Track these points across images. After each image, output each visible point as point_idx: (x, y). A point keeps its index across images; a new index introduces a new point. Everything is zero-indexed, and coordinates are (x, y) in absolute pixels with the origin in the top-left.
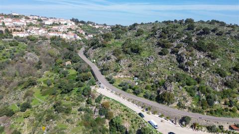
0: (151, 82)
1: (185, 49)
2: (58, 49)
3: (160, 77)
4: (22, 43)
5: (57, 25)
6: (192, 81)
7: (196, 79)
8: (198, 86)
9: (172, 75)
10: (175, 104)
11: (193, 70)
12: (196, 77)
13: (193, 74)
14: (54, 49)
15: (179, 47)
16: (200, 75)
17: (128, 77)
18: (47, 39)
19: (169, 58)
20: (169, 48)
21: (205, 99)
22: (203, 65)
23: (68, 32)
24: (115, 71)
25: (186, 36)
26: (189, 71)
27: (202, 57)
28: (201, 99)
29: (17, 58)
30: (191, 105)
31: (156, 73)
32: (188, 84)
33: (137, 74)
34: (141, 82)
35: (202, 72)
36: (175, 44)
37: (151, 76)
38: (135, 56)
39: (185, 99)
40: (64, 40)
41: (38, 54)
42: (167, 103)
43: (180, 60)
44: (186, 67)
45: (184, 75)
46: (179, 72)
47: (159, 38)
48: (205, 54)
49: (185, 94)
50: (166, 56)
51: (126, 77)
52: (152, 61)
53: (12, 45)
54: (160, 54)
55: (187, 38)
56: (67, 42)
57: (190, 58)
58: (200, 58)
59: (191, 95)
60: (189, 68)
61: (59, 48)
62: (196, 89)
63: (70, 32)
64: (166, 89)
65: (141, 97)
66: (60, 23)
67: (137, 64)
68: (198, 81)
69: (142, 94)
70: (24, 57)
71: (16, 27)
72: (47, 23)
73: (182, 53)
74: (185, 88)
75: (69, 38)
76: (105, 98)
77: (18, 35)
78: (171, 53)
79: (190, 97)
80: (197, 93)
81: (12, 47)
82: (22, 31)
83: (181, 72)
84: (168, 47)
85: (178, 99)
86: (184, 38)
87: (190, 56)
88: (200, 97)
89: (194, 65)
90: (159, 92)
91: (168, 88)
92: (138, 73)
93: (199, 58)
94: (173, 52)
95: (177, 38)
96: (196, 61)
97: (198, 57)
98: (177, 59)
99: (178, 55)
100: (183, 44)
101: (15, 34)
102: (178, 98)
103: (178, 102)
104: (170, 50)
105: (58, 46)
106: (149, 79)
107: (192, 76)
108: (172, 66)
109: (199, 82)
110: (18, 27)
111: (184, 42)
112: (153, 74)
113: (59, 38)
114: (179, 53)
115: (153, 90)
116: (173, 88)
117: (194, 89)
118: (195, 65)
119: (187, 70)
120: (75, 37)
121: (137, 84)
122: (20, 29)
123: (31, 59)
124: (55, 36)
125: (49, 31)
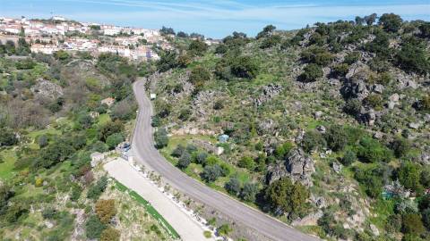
0: (258, 148)
1: (365, 67)
2: (110, 76)
3: (285, 135)
4: (42, 64)
5: (126, 35)
6: (379, 150)
7: (391, 145)
8: (395, 163)
9: (320, 129)
10: (311, 220)
11: (383, 120)
12: (390, 138)
13: (382, 131)
14: (101, 76)
15: (350, 61)
16: (405, 134)
17: (210, 132)
18: (90, 58)
19: (321, 89)
20: (325, 65)
21: (416, 210)
22: (415, 106)
23: (137, 46)
24: (181, 117)
25: (373, 37)
26: (372, 122)
27: (413, 85)
28: (403, 206)
29: (16, 91)
30: (367, 225)
31: (277, 124)
32: (363, 159)
33: (231, 126)
34: (233, 146)
35: (412, 125)
36: (342, 56)
37: (261, 133)
38: (238, 83)
39: (345, 203)
40: (125, 61)
41: (64, 85)
42: (286, 214)
43: (349, 92)
44: (363, 111)
45: (353, 131)
46: (341, 122)
47: (307, 46)
48: (422, 79)
49: (350, 187)
50: (315, 84)
51: (203, 132)
52: (275, 94)
53: (19, 67)
54: (302, 78)
55: (375, 41)
56: (130, 63)
57: (379, 88)
58: (408, 89)
59: (368, 194)
60: (373, 113)
61: (112, 75)
62: (388, 173)
63: (142, 47)
64: (289, 169)
65: (218, 188)
66: (133, 33)
67: (237, 102)
68: (397, 149)
69: (221, 182)
70: (32, 90)
71: (43, 36)
72: (108, 32)
73: (358, 76)
74: (353, 169)
75: (135, 57)
76: (113, 188)
77: (41, 50)
78: (329, 77)
79: (365, 201)
80: (390, 187)
81: (19, 71)
82: (51, 43)
83: (347, 123)
84: (323, 63)
85: (324, 205)
86: (366, 41)
87: (380, 82)
88: (398, 199)
89: (386, 106)
90: (269, 176)
91: (297, 168)
92: (233, 124)
93: (405, 90)
94: (333, 75)
95: (350, 42)
96: (396, 97)
97: (402, 85)
98: (342, 91)
99: (346, 81)
100: (363, 54)
101: (35, 49)
102: (321, 202)
103: (320, 214)
104: (326, 70)
105: (111, 71)
106: (255, 140)
107: (379, 134)
108: (327, 109)
109: (398, 154)
110: (47, 36)
111: (365, 50)
112: (268, 126)
113: (117, 57)
114: (348, 76)
115: (256, 170)
116: (311, 168)
117: (381, 175)
118: (391, 105)
119: (366, 118)
120: (149, 56)
121: (220, 150)
122: (48, 40)
123: (46, 93)
124: (110, 54)
125: (100, 45)
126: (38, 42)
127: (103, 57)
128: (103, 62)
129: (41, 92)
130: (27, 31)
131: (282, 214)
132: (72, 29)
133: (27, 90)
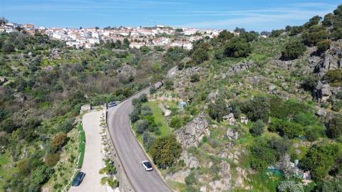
4: (132, 55)
5: (199, 34)
10: (181, 178)
18: (162, 50)
41: (138, 68)
53: (118, 56)
70: (118, 70)
71: (140, 37)
72: (188, 33)
77: (136, 46)
78: (312, 54)
81: (116, 59)
101: (132, 45)
103: (187, 173)
110: (143, 37)
113: (181, 50)
122: (141, 39)
123: (125, 73)
124: (176, 47)
125: (173, 41)
126: (136, 41)
127: (171, 50)
128: (170, 53)
129: (122, 72)
130: (132, 34)
131: (165, 168)
132: (162, 32)
133: (114, 71)
